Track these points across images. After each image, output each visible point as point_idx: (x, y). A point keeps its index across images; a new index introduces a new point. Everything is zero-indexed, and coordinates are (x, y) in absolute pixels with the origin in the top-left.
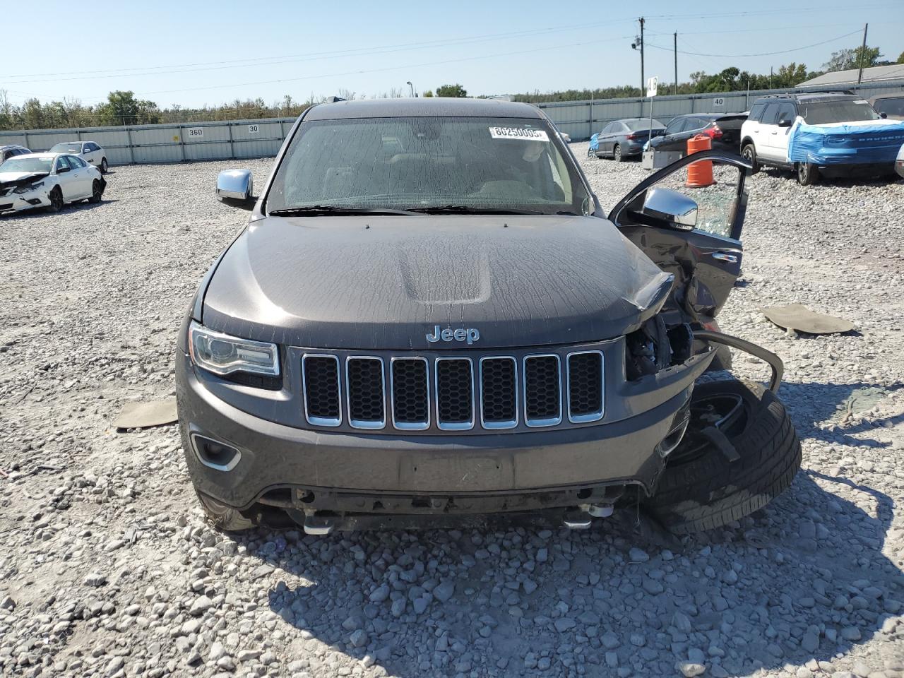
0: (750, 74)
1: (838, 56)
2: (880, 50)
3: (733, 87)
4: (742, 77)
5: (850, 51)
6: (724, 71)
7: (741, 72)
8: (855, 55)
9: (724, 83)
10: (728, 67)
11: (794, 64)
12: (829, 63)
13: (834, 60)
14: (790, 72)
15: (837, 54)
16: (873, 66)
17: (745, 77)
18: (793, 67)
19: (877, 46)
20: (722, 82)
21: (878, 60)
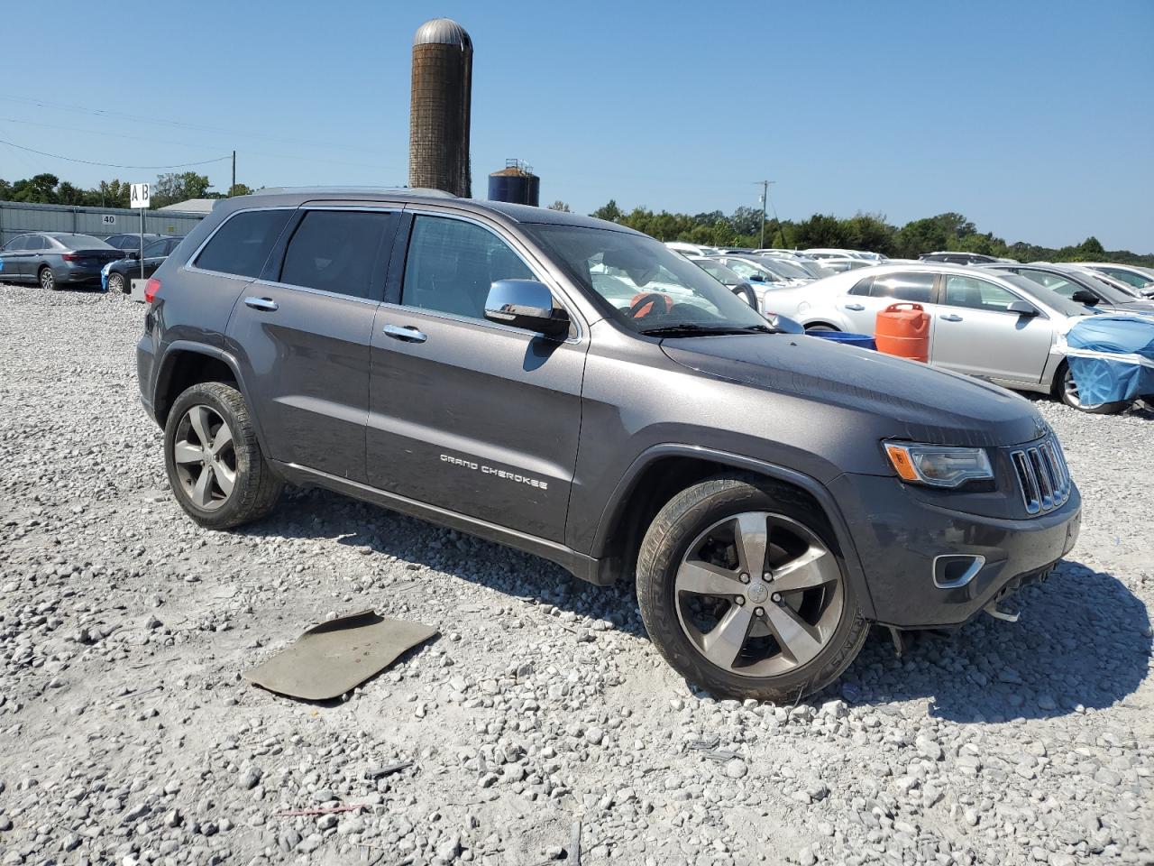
0: (74, 185)
1: (165, 180)
2: (209, 180)
3: (53, 199)
4: (63, 188)
5: (177, 177)
6: (37, 177)
7: (61, 181)
8: (183, 181)
9: (38, 193)
10: (41, 173)
11: (117, 181)
12: (155, 186)
13: (161, 183)
14: (113, 190)
15: (162, 176)
16: (202, 197)
17: (67, 188)
18: (116, 184)
19: (205, 175)
20: (35, 191)
21: (208, 190)
